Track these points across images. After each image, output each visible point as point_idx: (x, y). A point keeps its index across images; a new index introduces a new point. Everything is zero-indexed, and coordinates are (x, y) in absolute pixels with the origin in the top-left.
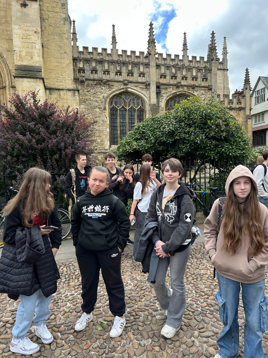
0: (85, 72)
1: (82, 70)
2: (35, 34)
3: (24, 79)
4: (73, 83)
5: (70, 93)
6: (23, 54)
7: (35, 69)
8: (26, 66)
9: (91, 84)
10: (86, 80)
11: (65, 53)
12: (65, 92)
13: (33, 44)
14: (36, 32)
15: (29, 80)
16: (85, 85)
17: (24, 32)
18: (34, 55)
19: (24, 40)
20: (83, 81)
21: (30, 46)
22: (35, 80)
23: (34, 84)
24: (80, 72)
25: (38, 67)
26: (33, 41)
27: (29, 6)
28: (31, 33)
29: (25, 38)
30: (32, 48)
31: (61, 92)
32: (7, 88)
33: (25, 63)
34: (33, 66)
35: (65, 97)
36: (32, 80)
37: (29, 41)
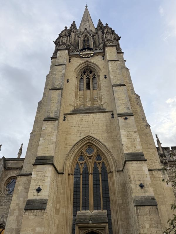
0: (165, 157)
1: (163, 155)
2: (135, 133)
3: (133, 162)
4: (161, 165)
5: (160, 172)
6: (129, 146)
7: (139, 154)
8: (131, 153)
9: (173, 165)
10: (169, 162)
11: (150, 144)
12: (156, 172)
13: (135, 139)
14: (135, 132)
15: (136, 162)
16: (169, 165)
17: (128, 133)
18: (137, 146)
19: (128, 137)
20: (167, 163)
21: (133, 140)
22: (141, 162)
23: (140, 165)
24: (162, 157)
25: (140, 153)
26: (135, 137)
27: (129, 119)
28: (132, 133)
29: (129, 136)
30: (134, 141)
31: (153, 172)
32: (114, 172)
33: (131, 151)
34: (137, 153)
35: (157, 176)
36: (139, 162)
37: (132, 137)
